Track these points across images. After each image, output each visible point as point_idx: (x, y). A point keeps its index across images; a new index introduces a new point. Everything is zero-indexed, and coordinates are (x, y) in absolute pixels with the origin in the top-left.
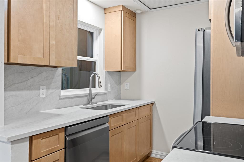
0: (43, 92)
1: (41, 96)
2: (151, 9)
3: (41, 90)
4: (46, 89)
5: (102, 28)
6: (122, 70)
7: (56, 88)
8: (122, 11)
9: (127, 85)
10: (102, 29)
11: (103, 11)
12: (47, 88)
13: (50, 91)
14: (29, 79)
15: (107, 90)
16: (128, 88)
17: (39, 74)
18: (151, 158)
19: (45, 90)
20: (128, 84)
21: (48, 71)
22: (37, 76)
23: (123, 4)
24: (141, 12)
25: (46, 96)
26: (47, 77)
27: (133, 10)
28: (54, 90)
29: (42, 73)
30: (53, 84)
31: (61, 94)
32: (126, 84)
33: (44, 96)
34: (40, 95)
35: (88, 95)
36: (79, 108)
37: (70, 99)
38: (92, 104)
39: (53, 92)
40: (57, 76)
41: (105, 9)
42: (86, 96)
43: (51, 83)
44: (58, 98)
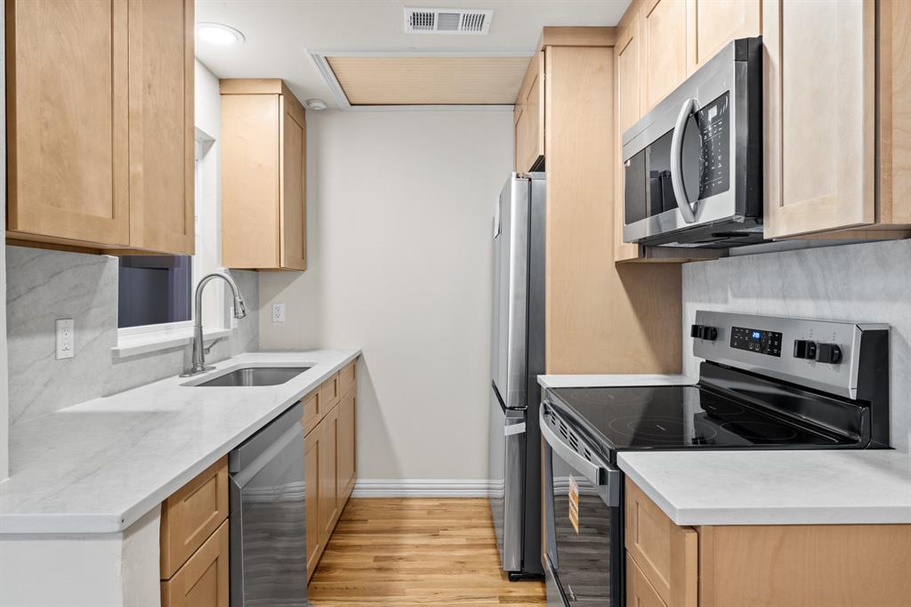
0: (66, 339)
1: (61, 355)
2: (352, 105)
3: (60, 336)
4: (75, 328)
5: (215, 138)
6: (282, 266)
7: (103, 324)
8: (282, 97)
9: (278, 309)
10: (214, 141)
11: (215, 87)
12: (79, 327)
13: (88, 336)
14: (19, 297)
15: (229, 327)
16: (282, 318)
17: (52, 277)
18: (355, 501)
19: (71, 335)
20: (282, 306)
21: (79, 266)
22: (45, 284)
23: (283, 78)
24: (323, 106)
25: (75, 355)
26: (76, 286)
27: (302, 100)
28: (97, 334)
29: (61, 272)
30: (94, 311)
31: (116, 345)
32: (274, 306)
33: (70, 354)
34: (55, 351)
35: (188, 342)
36: (181, 385)
37: (143, 360)
38: (203, 370)
39: (95, 340)
40: (106, 285)
41: (221, 81)
42: (183, 347)
43: (90, 309)
44: (109, 359)
